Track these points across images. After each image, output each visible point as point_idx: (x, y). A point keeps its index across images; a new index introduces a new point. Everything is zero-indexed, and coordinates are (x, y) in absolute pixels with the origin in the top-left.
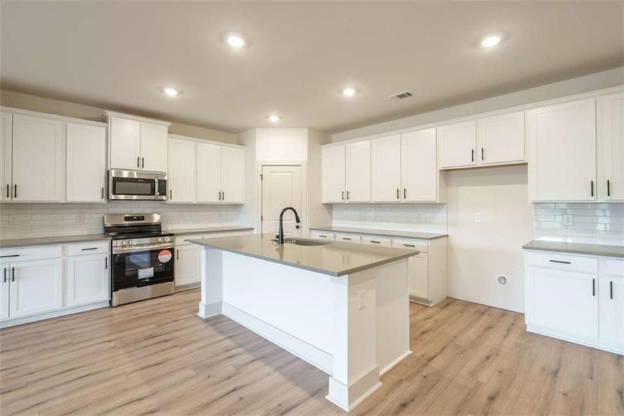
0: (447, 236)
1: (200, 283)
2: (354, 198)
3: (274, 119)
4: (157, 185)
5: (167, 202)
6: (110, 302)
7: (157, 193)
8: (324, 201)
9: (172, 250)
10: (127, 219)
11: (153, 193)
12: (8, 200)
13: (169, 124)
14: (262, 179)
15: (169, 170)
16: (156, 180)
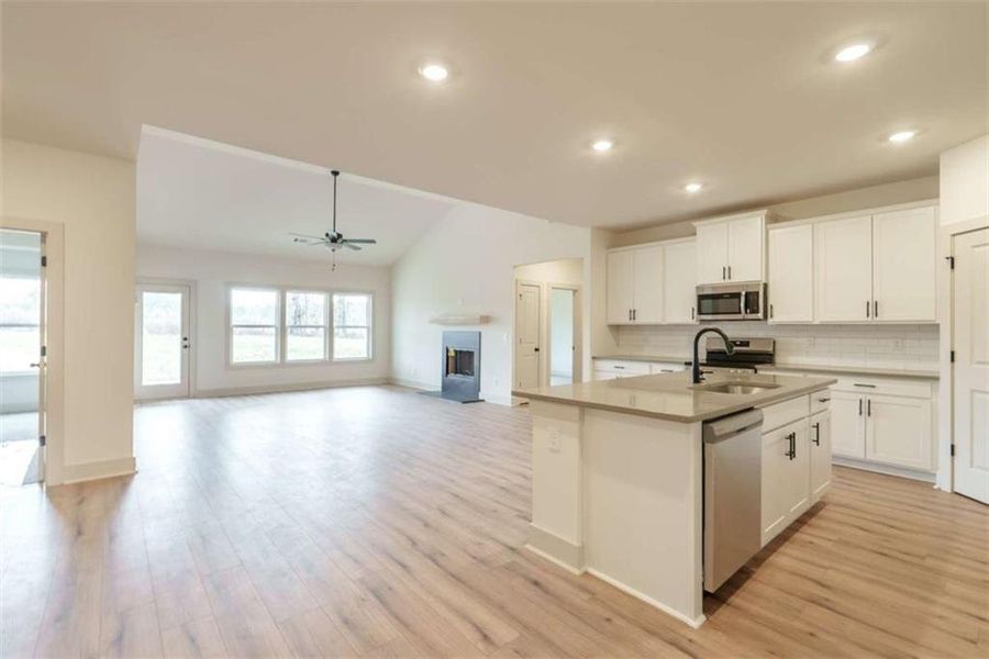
4: (744, 299)
7: (746, 310)
13: (767, 212)
14: (953, 267)
15: (771, 277)
16: (743, 293)
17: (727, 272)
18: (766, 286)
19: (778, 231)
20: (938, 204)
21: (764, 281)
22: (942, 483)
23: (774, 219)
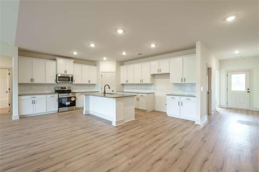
0: (154, 93)
1: (83, 107)
2: (129, 82)
3: (105, 59)
4: (70, 78)
5: (73, 83)
6: (58, 111)
7: (70, 81)
8: (121, 83)
9: (75, 97)
10: (61, 88)
11: (69, 81)
12: (31, 83)
13: (74, 60)
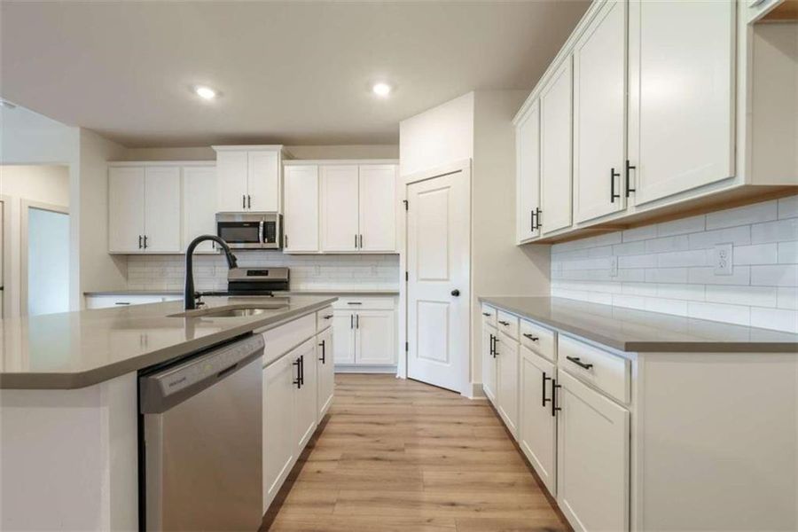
4: (261, 229)
7: (264, 239)
10: (250, 273)
13: (281, 147)
14: (407, 209)
15: (286, 209)
16: (262, 223)
17: (247, 201)
18: (281, 217)
19: (291, 168)
20: (398, 164)
21: (280, 213)
22: (401, 374)
23: (287, 156)
